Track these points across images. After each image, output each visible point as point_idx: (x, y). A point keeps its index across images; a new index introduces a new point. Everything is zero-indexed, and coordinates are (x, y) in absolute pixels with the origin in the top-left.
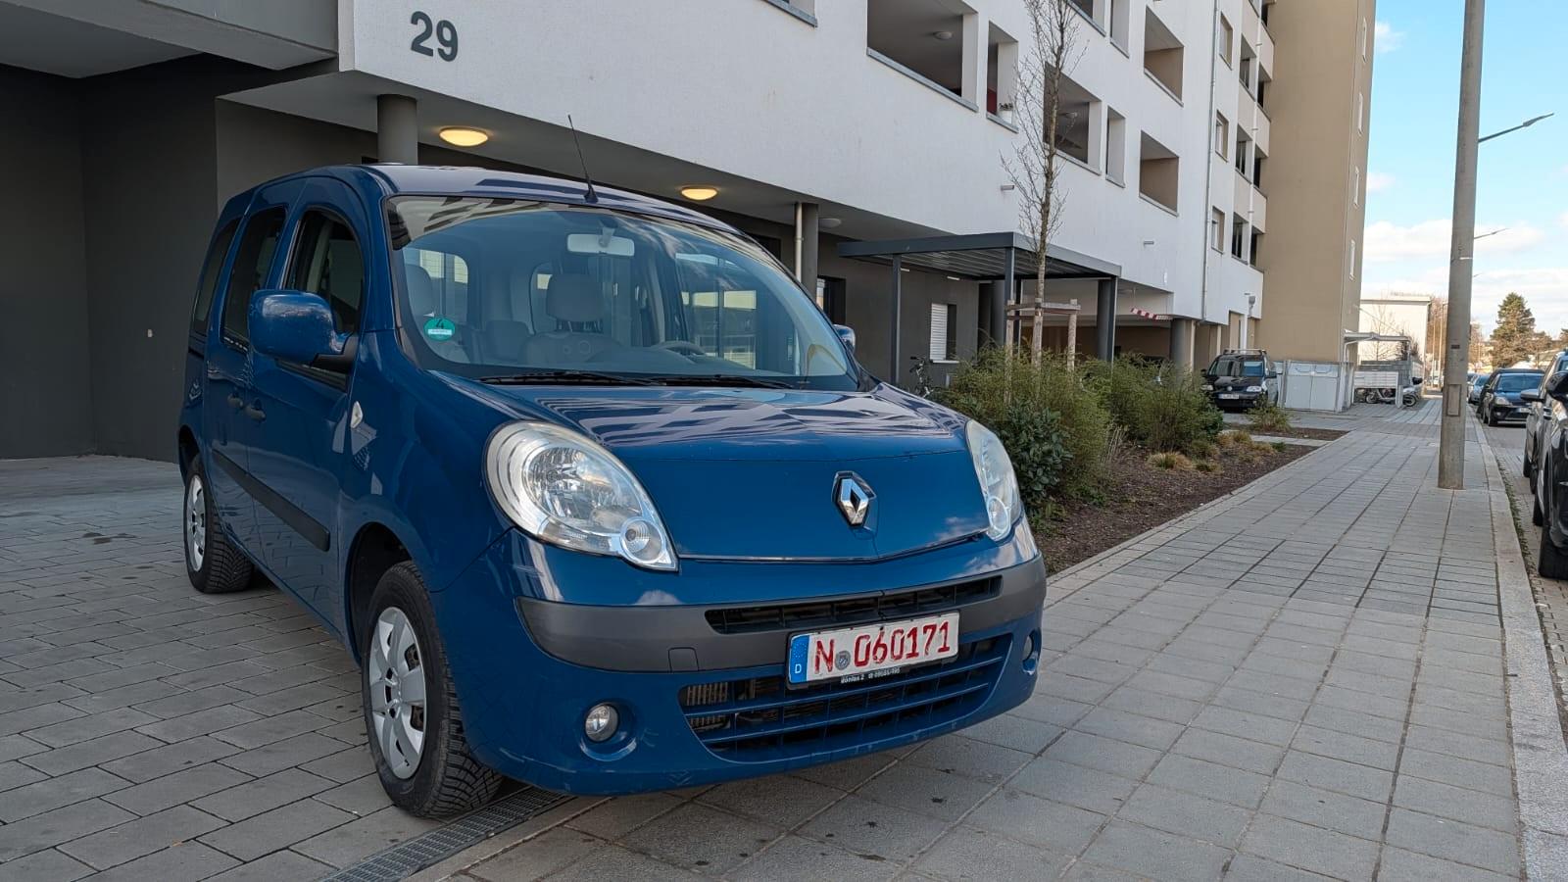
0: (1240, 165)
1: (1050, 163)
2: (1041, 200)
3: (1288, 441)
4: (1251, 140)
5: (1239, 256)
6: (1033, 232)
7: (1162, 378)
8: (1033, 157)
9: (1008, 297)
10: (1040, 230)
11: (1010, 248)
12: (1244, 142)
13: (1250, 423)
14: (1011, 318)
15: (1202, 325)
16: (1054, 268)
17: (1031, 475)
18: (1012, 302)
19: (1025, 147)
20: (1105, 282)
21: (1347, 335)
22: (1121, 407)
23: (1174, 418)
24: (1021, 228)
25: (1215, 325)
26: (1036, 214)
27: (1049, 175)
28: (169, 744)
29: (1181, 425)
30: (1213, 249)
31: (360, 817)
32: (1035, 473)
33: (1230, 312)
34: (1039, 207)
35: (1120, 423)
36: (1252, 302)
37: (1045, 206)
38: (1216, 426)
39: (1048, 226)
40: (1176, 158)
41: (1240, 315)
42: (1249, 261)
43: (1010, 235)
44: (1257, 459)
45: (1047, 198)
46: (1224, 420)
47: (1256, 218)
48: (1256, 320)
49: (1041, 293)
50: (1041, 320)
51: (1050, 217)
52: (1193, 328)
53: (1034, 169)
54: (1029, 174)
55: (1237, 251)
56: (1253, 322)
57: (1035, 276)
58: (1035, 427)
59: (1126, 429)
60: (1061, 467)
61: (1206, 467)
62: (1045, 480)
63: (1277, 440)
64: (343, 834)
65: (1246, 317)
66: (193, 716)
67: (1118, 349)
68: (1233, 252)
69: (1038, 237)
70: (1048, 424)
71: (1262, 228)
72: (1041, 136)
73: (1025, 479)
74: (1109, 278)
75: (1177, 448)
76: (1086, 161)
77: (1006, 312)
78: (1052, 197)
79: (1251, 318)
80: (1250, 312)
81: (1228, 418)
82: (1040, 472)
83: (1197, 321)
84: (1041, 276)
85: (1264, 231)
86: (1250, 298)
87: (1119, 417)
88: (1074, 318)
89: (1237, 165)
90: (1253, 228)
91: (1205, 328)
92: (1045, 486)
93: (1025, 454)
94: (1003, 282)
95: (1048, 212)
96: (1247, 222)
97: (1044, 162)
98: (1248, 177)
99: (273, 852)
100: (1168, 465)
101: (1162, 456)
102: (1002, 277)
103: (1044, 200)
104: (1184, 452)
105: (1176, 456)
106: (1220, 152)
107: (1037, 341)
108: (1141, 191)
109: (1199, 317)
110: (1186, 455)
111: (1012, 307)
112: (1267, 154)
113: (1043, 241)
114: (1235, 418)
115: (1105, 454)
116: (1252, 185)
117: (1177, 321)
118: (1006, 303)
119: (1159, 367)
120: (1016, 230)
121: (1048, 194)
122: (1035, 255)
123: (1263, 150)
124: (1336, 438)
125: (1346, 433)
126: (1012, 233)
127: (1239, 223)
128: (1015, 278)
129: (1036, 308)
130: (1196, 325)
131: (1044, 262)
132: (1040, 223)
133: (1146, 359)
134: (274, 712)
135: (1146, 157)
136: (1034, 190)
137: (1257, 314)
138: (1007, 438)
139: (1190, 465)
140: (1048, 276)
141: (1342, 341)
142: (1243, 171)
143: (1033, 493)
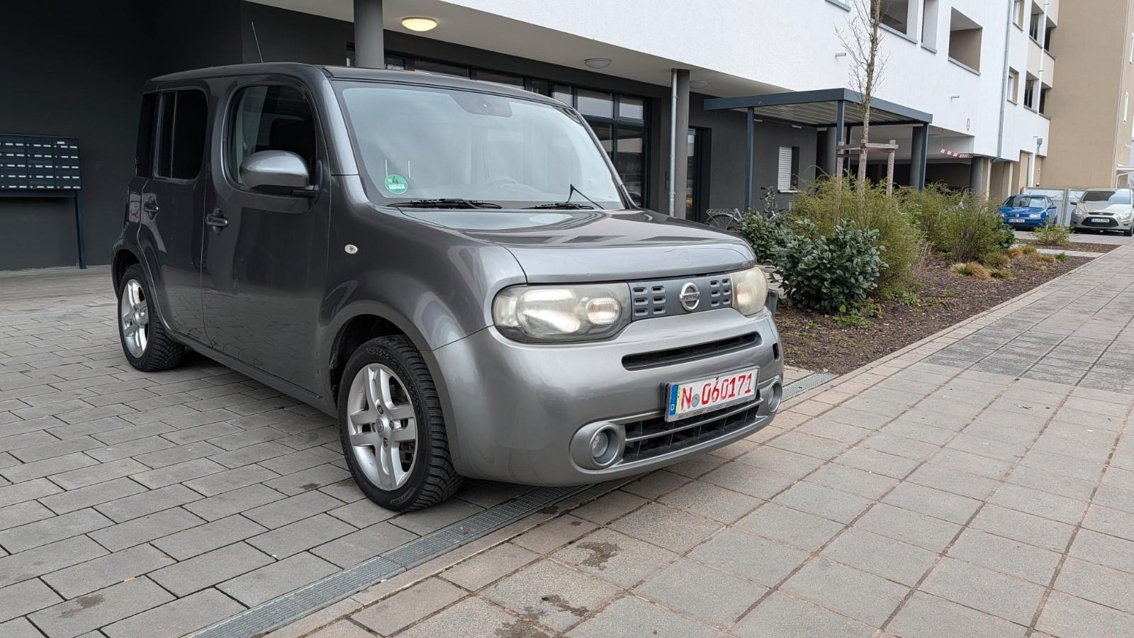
0: (1033, 33)
1: (875, 31)
2: (867, 61)
3: (1068, 253)
4: (1043, 13)
5: (1030, 106)
6: (860, 87)
7: (964, 203)
8: (861, 27)
9: (839, 139)
10: (866, 85)
11: (841, 101)
12: (1038, 15)
13: (1036, 238)
14: (841, 156)
15: (997, 163)
16: (876, 116)
17: (853, 281)
18: (842, 143)
19: (855, 18)
20: (919, 127)
21: (1118, 169)
22: (929, 227)
23: (973, 235)
24: (850, 84)
25: (1007, 163)
26: (863, 73)
27: (874, 41)
28: (150, 490)
29: (979, 241)
30: (1008, 101)
31: (277, 560)
32: (857, 280)
33: (1021, 152)
34: (866, 67)
35: (928, 239)
36: (1039, 142)
37: (871, 66)
38: (1010, 240)
39: (873, 82)
40: (979, 29)
41: (1029, 154)
42: (1038, 110)
43: (842, 90)
44: (1043, 267)
45: (872, 59)
46: (1015, 237)
47: (1045, 76)
48: (1042, 158)
49: (866, 136)
50: (865, 158)
51: (875, 75)
52: (990, 165)
53: (862, 37)
54: (858, 40)
55: (1028, 102)
56: (1039, 160)
57: (861, 124)
58: (857, 243)
59: (933, 244)
60: (878, 275)
61: (999, 274)
62: (866, 285)
63: (1059, 252)
64: (260, 576)
65: (1034, 155)
66: (175, 468)
67: (928, 181)
68: (1025, 103)
69: (864, 92)
70: (868, 240)
71: (1050, 84)
72: (869, 10)
73: (848, 284)
74: (922, 125)
75: (975, 259)
76: (905, 33)
77: (837, 151)
78: (876, 58)
79: (1038, 156)
80: (1038, 151)
81: (1018, 235)
82: (861, 278)
83: (993, 159)
84: (866, 123)
85: (1051, 86)
86: (1038, 140)
87: (927, 234)
88: (892, 156)
89: (1031, 34)
90: (1043, 83)
91: (1000, 166)
92: (865, 290)
93: (848, 264)
94: (836, 128)
95: (872, 71)
96: (1038, 79)
97: (871, 30)
98: (1040, 44)
99: (202, 590)
100: (967, 273)
101: (961, 265)
102: (835, 125)
103: (869, 61)
104: (981, 262)
105: (974, 265)
106: (1017, 23)
107: (862, 173)
108: (950, 55)
109: (995, 155)
110: (983, 265)
111: (843, 147)
112: (1056, 24)
113: (868, 94)
114: (1023, 235)
115: (915, 263)
116: (1043, 49)
117: (976, 159)
118: (837, 144)
119: (962, 195)
120: (845, 86)
121: (873, 56)
122: (863, 106)
123: (1053, 21)
124: (1108, 251)
125: (1119, 246)
126: (843, 89)
127: (1031, 80)
128: (845, 125)
129: (862, 147)
130: (992, 161)
131: (868, 111)
132: (866, 79)
133: (951, 189)
134: (235, 465)
135: (956, 29)
136: (862, 53)
137: (1043, 152)
138: (835, 251)
139: (987, 271)
140: (871, 123)
141: (1115, 173)
142: (1036, 38)
143: (855, 296)
